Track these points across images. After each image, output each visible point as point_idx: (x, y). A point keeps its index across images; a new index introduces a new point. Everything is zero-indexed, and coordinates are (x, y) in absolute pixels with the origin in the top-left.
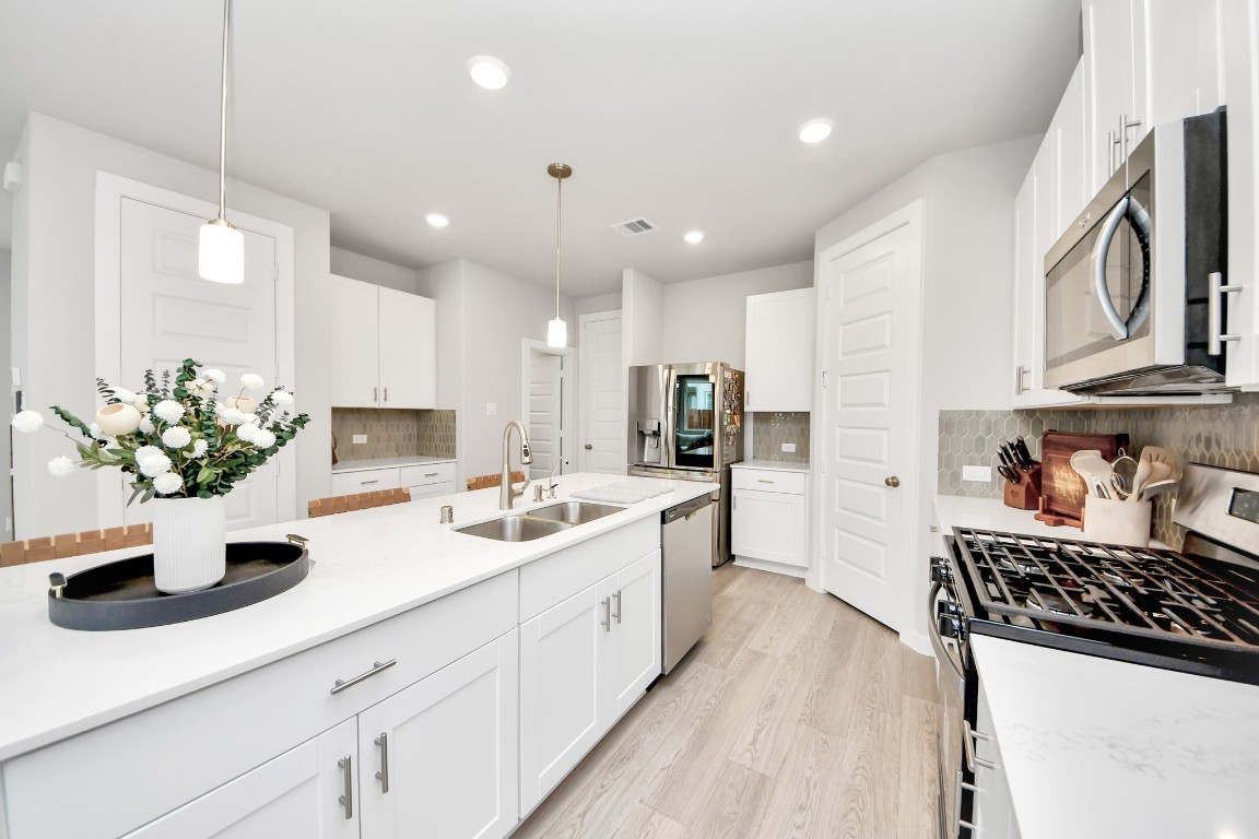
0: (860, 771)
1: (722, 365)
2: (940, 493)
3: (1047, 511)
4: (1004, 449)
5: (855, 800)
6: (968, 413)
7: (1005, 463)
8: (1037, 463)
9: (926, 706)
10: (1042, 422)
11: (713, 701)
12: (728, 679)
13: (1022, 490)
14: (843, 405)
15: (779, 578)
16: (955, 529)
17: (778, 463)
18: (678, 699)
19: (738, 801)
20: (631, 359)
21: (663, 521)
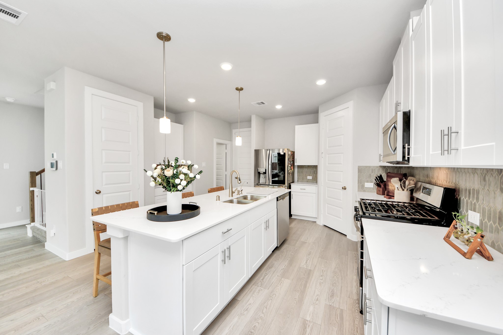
0: (337, 268)
1: (288, 149)
2: (358, 191)
3: (388, 195)
4: (376, 178)
5: (335, 274)
6: (366, 167)
7: (377, 182)
8: (385, 181)
9: (355, 253)
10: (388, 170)
11: (293, 254)
12: (296, 249)
13: (381, 189)
14: (329, 164)
15: (307, 221)
16: (360, 199)
17: (306, 183)
18: (282, 254)
19: (304, 275)
20: (254, 147)
21: (277, 200)
